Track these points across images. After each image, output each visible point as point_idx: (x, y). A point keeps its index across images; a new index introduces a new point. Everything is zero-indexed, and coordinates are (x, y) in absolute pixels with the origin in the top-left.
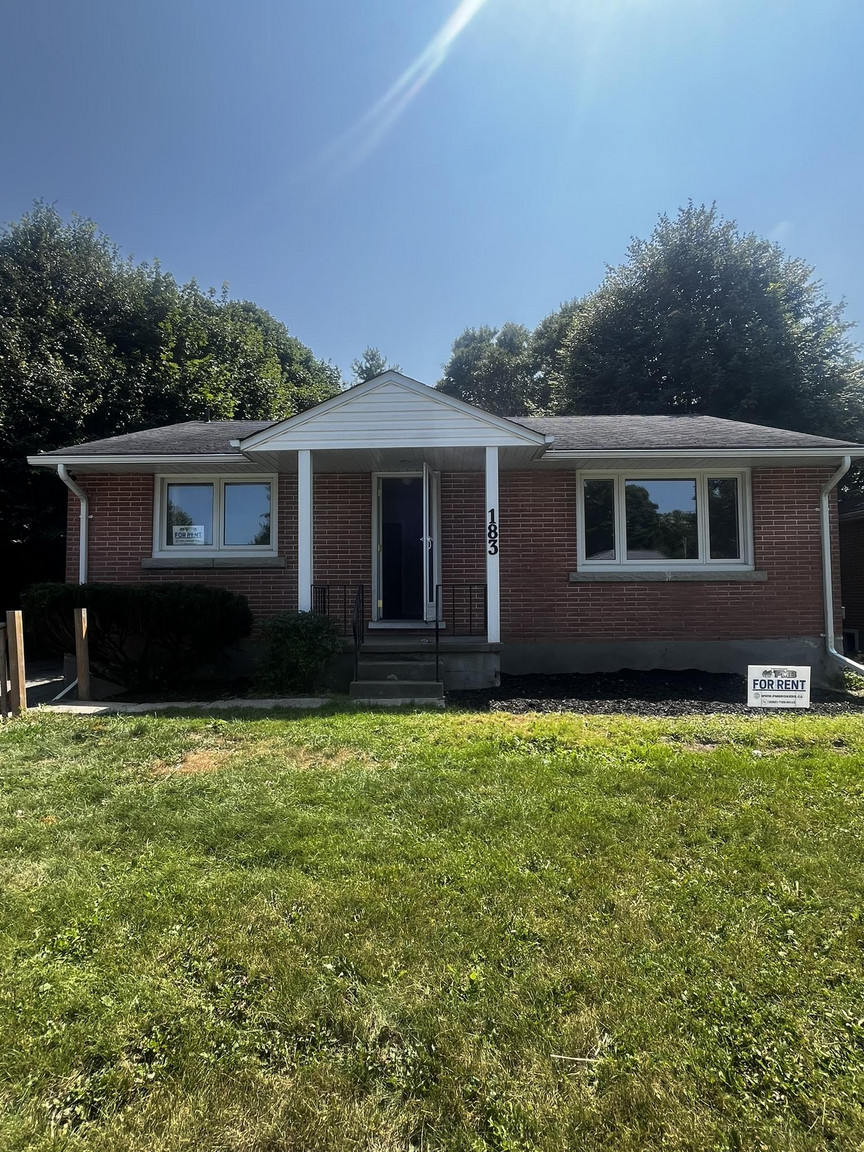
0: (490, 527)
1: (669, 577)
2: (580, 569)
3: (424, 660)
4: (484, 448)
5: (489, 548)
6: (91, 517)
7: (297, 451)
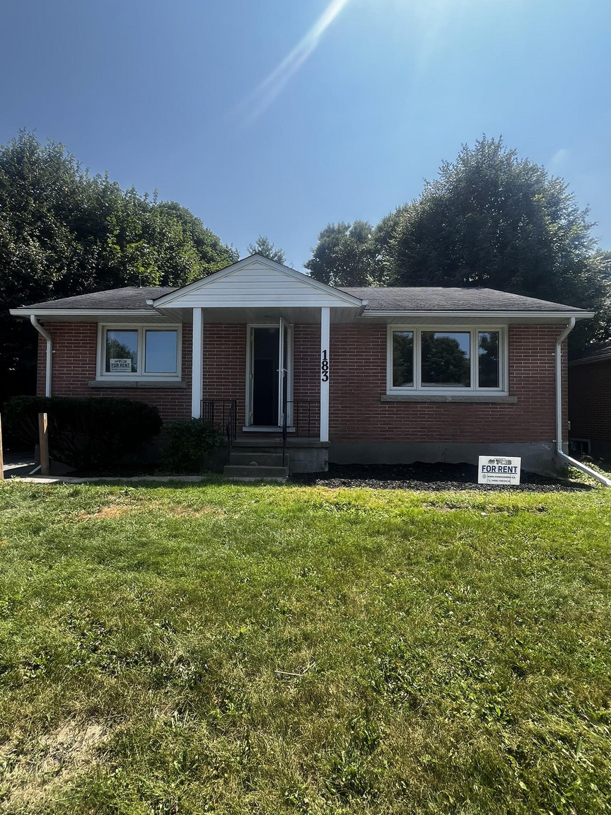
0: (323, 362)
1: (450, 400)
2: (388, 393)
3: (276, 452)
4: (320, 308)
5: (322, 377)
6: (54, 352)
7: (192, 308)
